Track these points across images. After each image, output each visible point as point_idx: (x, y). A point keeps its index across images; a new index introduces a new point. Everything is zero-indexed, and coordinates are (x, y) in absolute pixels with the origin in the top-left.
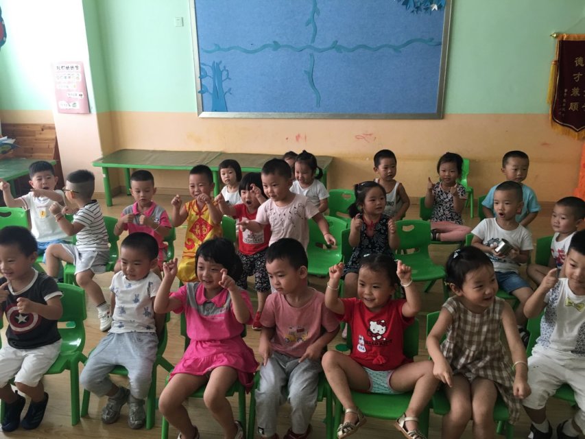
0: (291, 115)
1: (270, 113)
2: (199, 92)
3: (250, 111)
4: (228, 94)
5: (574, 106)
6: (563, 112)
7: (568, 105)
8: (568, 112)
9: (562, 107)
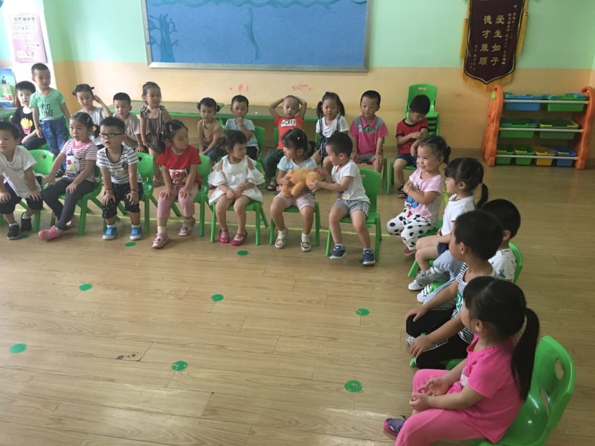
0: (234, 66)
1: (215, 64)
2: (148, 43)
3: (195, 62)
4: (175, 46)
5: (483, 61)
6: (473, 66)
7: (478, 60)
8: (478, 66)
9: (473, 62)
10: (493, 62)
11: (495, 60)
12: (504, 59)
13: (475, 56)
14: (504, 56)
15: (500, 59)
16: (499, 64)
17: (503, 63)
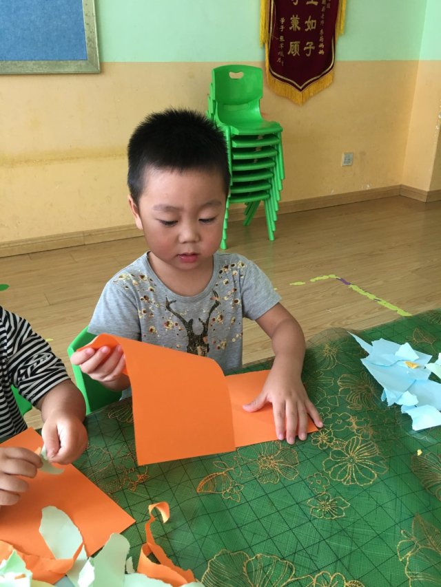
5: (294, 48)
6: (282, 58)
7: (287, 48)
8: (288, 58)
9: (280, 50)
10: (308, 51)
11: (310, 46)
12: (322, 45)
13: (282, 38)
14: (321, 39)
15: (316, 43)
16: (315, 52)
17: (321, 52)
